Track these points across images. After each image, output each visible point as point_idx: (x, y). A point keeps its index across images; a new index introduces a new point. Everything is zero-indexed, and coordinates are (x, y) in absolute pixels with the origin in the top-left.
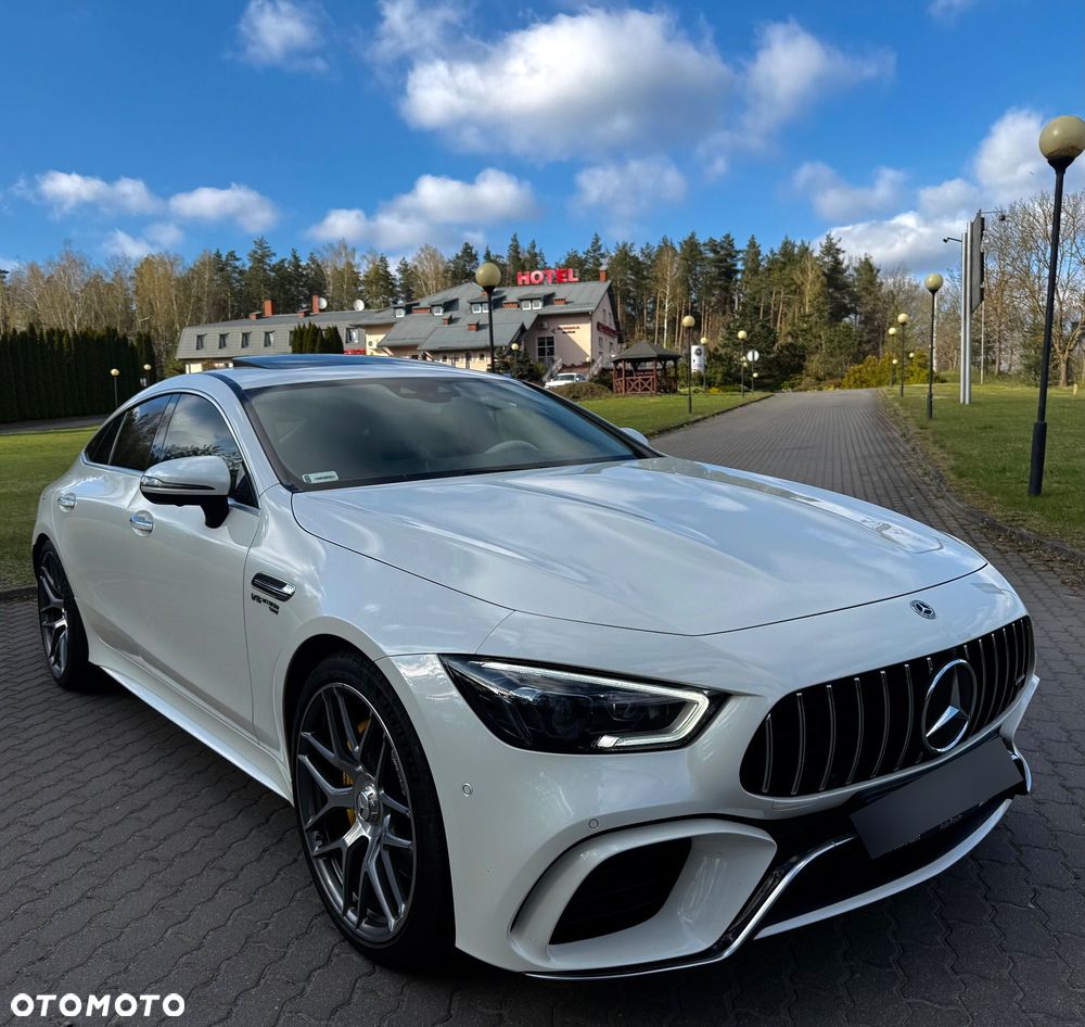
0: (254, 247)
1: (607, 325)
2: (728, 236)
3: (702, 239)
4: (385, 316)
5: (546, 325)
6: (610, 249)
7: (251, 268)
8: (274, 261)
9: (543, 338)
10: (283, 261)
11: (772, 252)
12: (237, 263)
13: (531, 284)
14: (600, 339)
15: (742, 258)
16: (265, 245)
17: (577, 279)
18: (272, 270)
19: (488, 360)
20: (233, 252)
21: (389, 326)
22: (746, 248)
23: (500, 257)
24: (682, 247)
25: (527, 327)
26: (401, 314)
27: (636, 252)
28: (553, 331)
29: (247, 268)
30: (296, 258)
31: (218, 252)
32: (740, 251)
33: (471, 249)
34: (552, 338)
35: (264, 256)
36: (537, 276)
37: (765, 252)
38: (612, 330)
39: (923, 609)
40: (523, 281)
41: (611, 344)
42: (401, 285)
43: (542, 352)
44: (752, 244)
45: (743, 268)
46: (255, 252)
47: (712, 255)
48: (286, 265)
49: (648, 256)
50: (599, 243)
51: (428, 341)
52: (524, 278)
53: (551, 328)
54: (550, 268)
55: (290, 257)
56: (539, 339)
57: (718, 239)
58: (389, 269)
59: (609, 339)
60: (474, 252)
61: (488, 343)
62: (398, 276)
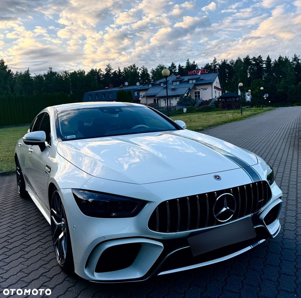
0: (106, 67)
1: (218, 87)
2: (260, 56)
3: (251, 57)
4: (146, 87)
5: (197, 87)
6: (219, 62)
7: (106, 74)
8: (112, 71)
9: (196, 92)
10: (116, 71)
11: (275, 60)
12: (102, 73)
13: (193, 75)
14: (215, 91)
15: (265, 63)
16: (110, 66)
17: (207, 72)
18: (112, 74)
19: (178, 100)
20: (100, 69)
21: (147, 90)
22: (266, 60)
23: (183, 66)
24: (244, 60)
25: (191, 88)
26: (150, 86)
27: (228, 62)
28: (200, 90)
29: (105, 74)
30: (119, 70)
31: (96, 69)
32: (264, 61)
33: (174, 64)
34: (199, 92)
35: (110, 70)
36: (194, 72)
37: (273, 61)
38: (219, 89)
39: (217, 178)
40: (190, 74)
41: (219, 93)
42: (152, 77)
43: (196, 96)
44: (268, 58)
45: (265, 66)
46: (107, 69)
47: (254, 62)
48: (117, 72)
49: (232, 64)
50: (216, 61)
51: (159, 94)
52: (190, 73)
53: (199, 89)
54: (199, 69)
55: (118, 70)
56: (195, 92)
57: (257, 57)
58: (148, 72)
59: (219, 91)
60: (175, 65)
61: (166, 95)
62: (151, 74)
